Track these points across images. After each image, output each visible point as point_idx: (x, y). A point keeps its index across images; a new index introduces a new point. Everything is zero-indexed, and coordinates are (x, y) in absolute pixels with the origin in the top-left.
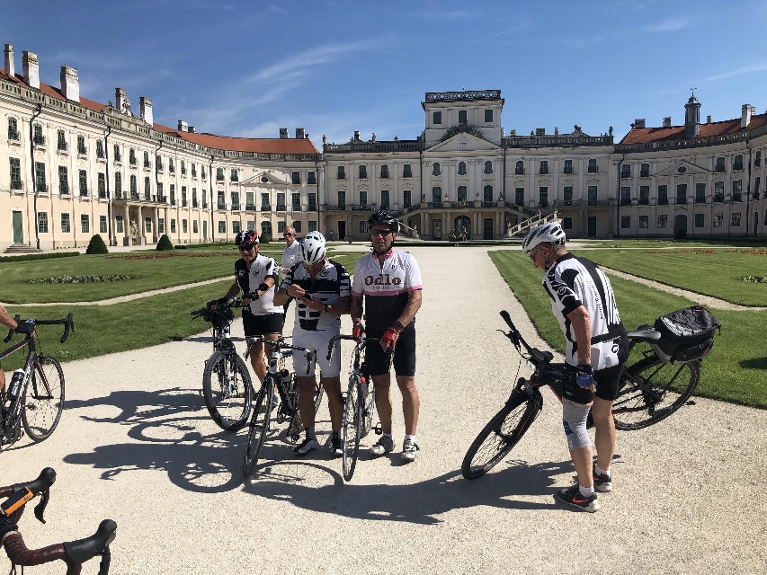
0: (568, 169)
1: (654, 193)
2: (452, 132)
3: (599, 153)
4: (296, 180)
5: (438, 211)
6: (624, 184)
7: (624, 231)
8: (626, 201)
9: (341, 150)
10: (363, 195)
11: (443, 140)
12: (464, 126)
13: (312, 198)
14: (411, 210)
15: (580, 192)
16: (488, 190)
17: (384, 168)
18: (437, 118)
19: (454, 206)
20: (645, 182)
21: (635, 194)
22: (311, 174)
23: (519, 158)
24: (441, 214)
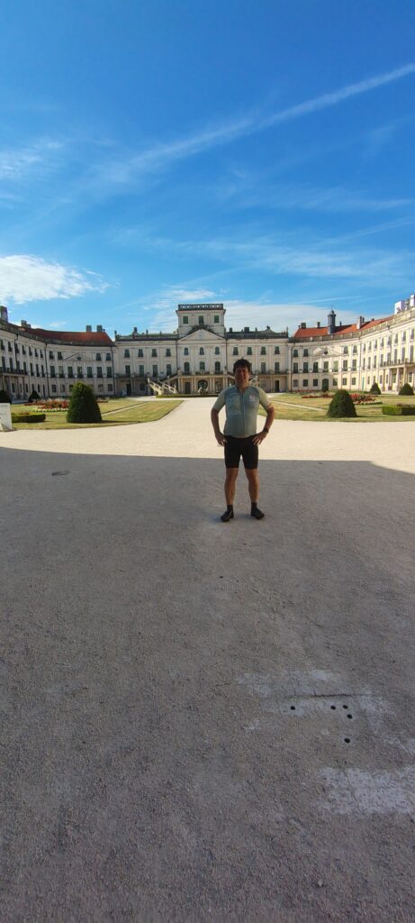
0: (263, 352)
1: (311, 367)
2: (194, 329)
3: (280, 343)
4: (99, 358)
5: (189, 377)
6: (295, 360)
7: (294, 389)
8: (296, 371)
9: (126, 339)
10: (141, 367)
11: (190, 333)
12: (202, 325)
13: (109, 369)
14: (171, 377)
15: (270, 366)
16: (218, 365)
17: (154, 351)
18: (186, 320)
19: (197, 373)
20: (305, 360)
21: (301, 367)
22: (108, 354)
23: (235, 345)
24: (190, 379)
